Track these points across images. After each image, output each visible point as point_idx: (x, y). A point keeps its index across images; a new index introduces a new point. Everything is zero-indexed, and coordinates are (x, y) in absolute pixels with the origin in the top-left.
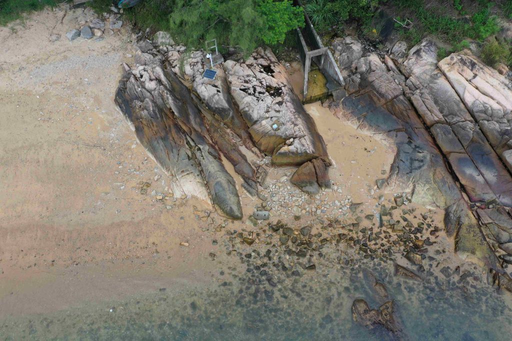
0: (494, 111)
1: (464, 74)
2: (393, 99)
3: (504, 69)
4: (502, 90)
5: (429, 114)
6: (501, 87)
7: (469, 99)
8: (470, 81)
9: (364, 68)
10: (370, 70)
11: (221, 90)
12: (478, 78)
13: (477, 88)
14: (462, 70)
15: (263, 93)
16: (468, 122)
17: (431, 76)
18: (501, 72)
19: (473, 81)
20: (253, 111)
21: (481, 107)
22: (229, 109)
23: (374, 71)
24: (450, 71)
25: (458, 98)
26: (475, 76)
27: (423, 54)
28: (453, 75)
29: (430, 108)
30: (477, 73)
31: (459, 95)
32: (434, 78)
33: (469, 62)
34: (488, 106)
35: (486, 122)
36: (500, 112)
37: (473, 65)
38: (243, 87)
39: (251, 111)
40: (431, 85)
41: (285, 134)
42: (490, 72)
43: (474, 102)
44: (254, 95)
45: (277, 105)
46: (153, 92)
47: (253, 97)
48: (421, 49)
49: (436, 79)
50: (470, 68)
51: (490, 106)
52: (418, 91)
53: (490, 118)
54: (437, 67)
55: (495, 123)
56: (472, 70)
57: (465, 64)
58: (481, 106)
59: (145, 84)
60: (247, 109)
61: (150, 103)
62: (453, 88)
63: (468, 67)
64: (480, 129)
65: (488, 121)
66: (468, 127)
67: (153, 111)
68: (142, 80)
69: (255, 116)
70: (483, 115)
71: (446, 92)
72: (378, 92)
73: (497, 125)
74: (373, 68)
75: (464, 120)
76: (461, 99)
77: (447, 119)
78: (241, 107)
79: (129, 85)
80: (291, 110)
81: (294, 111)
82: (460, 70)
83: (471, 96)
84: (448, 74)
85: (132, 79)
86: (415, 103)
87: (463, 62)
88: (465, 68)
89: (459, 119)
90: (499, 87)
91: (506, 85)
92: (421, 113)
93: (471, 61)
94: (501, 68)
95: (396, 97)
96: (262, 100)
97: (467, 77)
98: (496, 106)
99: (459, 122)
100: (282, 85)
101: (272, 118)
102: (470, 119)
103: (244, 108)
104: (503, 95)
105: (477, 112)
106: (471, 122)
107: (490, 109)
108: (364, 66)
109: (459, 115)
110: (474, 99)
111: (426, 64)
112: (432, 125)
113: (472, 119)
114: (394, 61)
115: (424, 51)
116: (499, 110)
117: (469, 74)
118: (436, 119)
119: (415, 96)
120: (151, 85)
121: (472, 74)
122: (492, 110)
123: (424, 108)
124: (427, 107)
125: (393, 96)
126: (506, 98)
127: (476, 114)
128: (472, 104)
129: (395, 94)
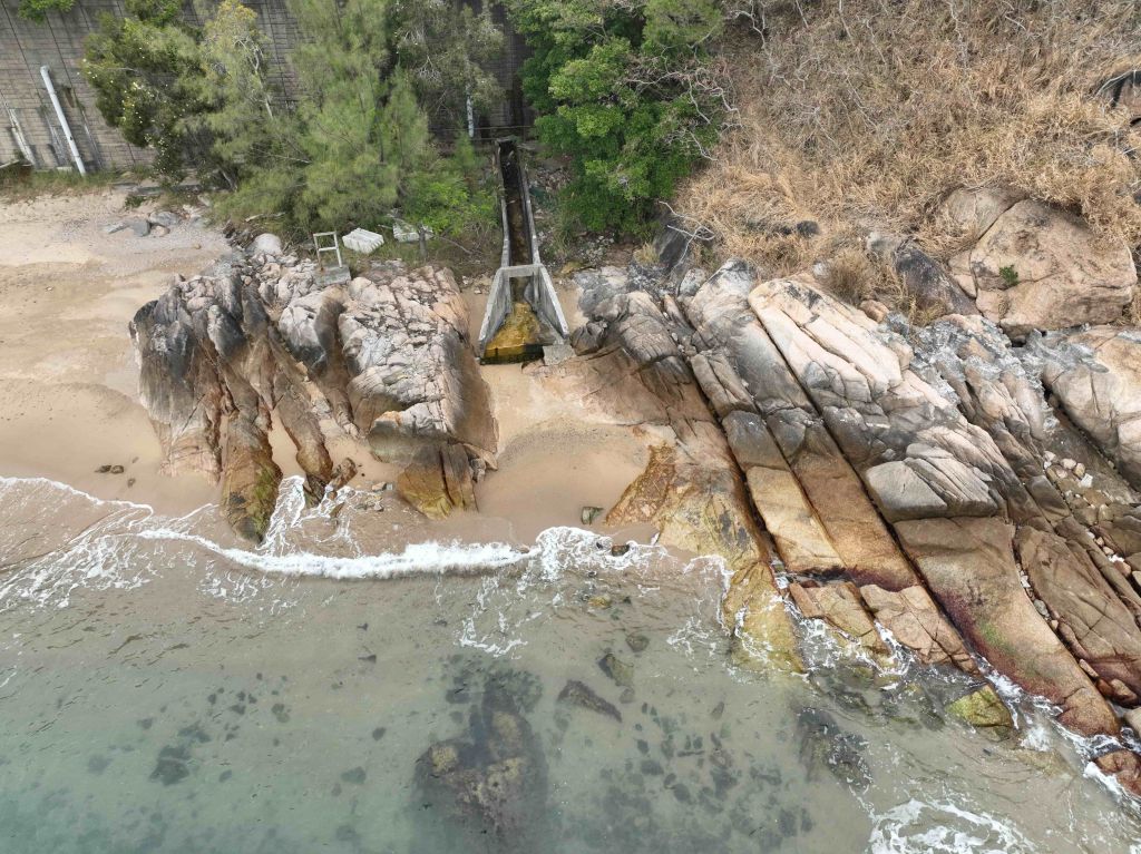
0: (848, 384)
1: (792, 313)
3: (881, 310)
4: (870, 346)
5: (721, 390)
7: (798, 360)
8: (804, 326)
9: (615, 312)
11: (315, 315)
12: (819, 321)
13: (815, 339)
14: (790, 307)
17: (734, 323)
18: (871, 316)
19: (810, 326)
20: (363, 354)
21: (822, 376)
22: (320, 348)
24: (765, 307)
25: (782, 363)
26: (815, 317)
28: (772, 316)
30: (819, 312)
32: (739, 324)
33: (805, 294)
34: (834, 372)
35: (835, 410)
36: (860, 386)
37: (813, 299)
38: (360, 316)
39: (358, 355)
40: (732, 338)
41: (405, 394)
42: (848, 313)
43: (810, 365)
45: (411, 347)
46: (194, 312)
47: (373, 332)
49: (741, 326)
50: (807, 303)
51: (840, 374)
53: (844, 402)
54: (748, 306)
55: (854, 411)
56: (810, 307)
59: (189, 301)
60: (354, 351)
63: (802, 302)
64: (825, 425)
67: (178, 340)
68: (188, 295)
69: (363, 361)
70: (827, 394)
72: (628, 349)
73: (858, 415)
75: (790, 405)
76: (786, 363)
80: (437, 356)
81: (441, 358)
83: (803, 354)
84: (763, 315)
86: (696, 369)
88: (796, 302)
89: (781, 403)
90: (862, 339)
92: (705, 387)
93: (811, 291)
94: (872, 308)
95: (661, 358)
97: (798, 318)
100: (442, 321)
101: (392, 365)
102: (803, 404)
103: (350, 348)
104: (870, 355)
106: (807, 410)
109: (784, 397)
110: (810, 360)
111: (727, 301)
112: (727, 413)
113: (809, 404)
116: (859, 382)
117: (802, 312)
118: (734, 400)
119: (698, 357)
120: (199, 303)
121: (809, 315)
122: (843, 380)
123: (710, 377)
124: (717, 378)
125: (654, 355)
126: (876, 360)
127: (812, 390)
128: (806, 371)
129: (660, 353)
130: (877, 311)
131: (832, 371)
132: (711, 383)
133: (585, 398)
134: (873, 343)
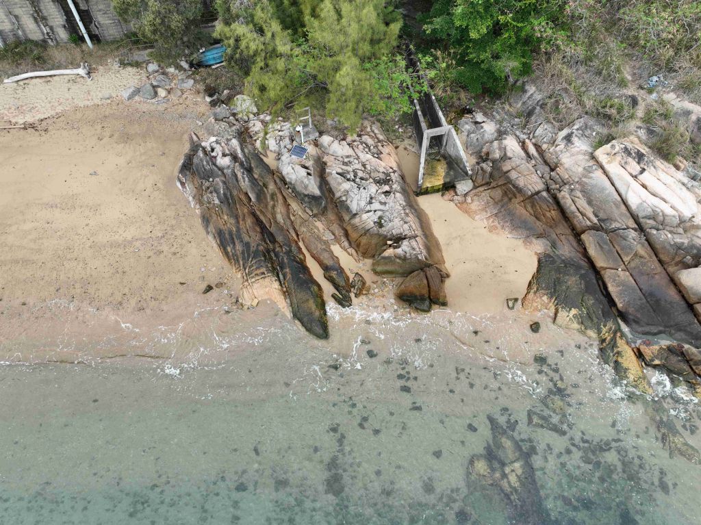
0: (666, 218)
1: (628, 167)
2: (533, 195)
3: (682, 163)
4: (678, 191)
5: (581, 217)
6: (677, 187)
7: (633, 201)
8: (636, 177)
9: (497, 155)
10: (505, 157)
11: (312, 172)
12: (645, 174)
13: (644, 186)
14: (626, 163)
15: (366, 180)
16: (631, 230)
17: (584, 169)
18: (677, 168)
19: (640, 177)
20: (351, 201)
22: (321, 197)
23: (510, 158)
24: (609, 162)
25: (619, 199)
26: (643, 170)
27: (575, 139)
28: (614, 168)
29: (581, 209)
30: (645, 167)
31: (620, 195)
32: (588, 170)
33: (635, 153)
34: (659, 211)
35: (654, 232)
36: (674, 219)
37: (640, 157)
38: (340, 171)
39: (349, 202)
40: (584, 179)
41: (390, 233)
42: (662, 166)
43: (640, 204)
44: (354, 181)
45: (383, 196)
46: (225, 171)
47: (352, 183)
48: (572, 133)
49: (590, 172)
50: (637, 160)
51: (662, 211)
52: (567, 187)
53: (661, 227)
54: (593, 157)
55: (667, 233)
56: (639, 163)
57: (629, 154)
58: (650, 210)
59: (216, 160)
60: (344, 198)
61: (221, 184)
62: (613, 184)
63: (634, 158)
64: (647, 240)
65: (658, 230)
66: (630, 237)
67: (224, 194)
68: (213, 154)
69: (354, 207)
70: (651, 222)
71: (603, 189)
72: (513, 185)
73: (669, 236)
74: (509, 154)
75: (625, 226)
76: (622, 200)
77: (603, 225)
78: (338, 195)
79: (195, 160)
80: (401, 202)
81: (404, 204)
82: (623, 162)
83: (636, 197)
84: (607, 167)
85: (201, 154)
86: (562, 202)
87: (627, 151)
88: (630, 160)
89: (618, 225)
90: (674, 187)
91: (684, 184)
92: (569, 215)
93: (639, 151)
94: (678, 163)
95: (538, 193)
96: (364, 188)
97: (632, 171)
98: (669, 211)
99: (619, 229)
100: (391, 170)
101: (375, 211)
102: (633, 227)
103: (341, 197)
104: (680, 198)
105: (643, 218)
106: (635, 230)
107: (661, 214)
108: (497, 151)
109: (620, 221)
110: (641, 201)
111: (578, 153)
112: (583, 232)
113: (636, 226)
114: (537, 146)
115: (576, 136)
116: (674, 216)
117: (634, 167)
118: (588, 223)
119: (562, 193)
120: (224, 162)
121: (638, 168)
122: (664, 215)
123: (573, 208)
124: (577, 208)
125: (534, 192)
126: (684, 201)
127: (641, 220)
128: (637, 208)
129: (537, 190)
130: (680, 164)
131: (657, 209)
132: (573, 213)
133: (488, 218)
134: (681, 189)
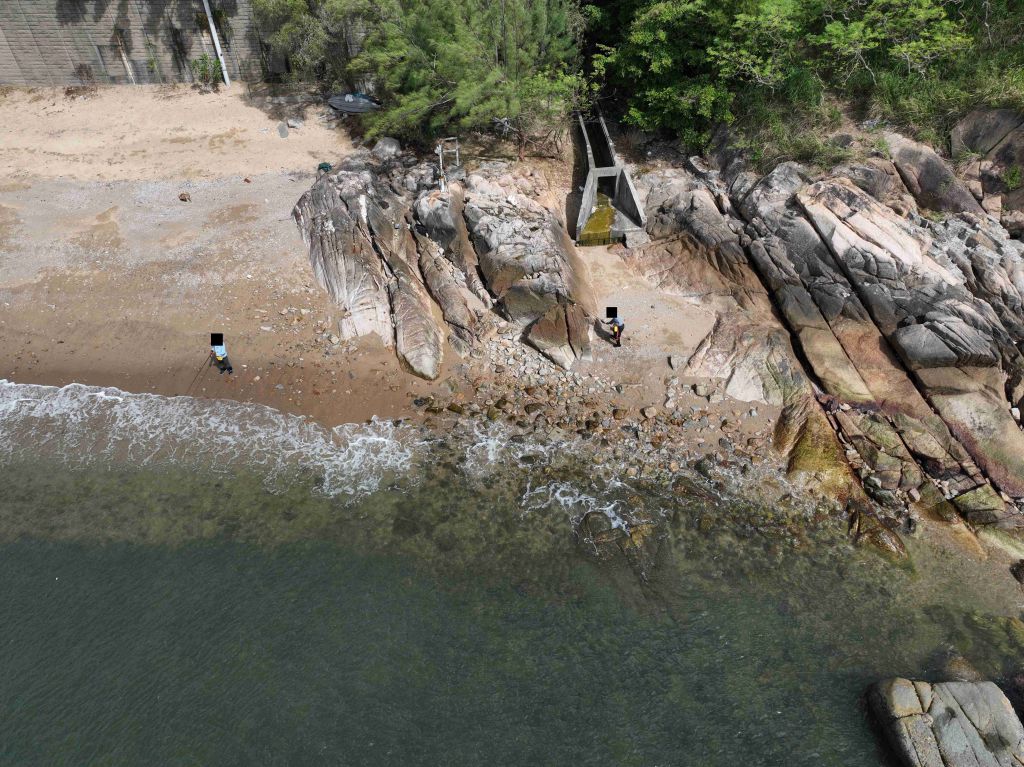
0: (881, 265)
1: (835, 209)
2: (718, 245)
3: (905, 207)
4: (898, 236)
5: (775, 268)
6: (896, 232)
7: (840, 246)
8: (844, 219)
9: (682, 206)
10: (692, 208)
11: (450, 205)
13: (853, 229)
14: (832, 204)
15: (513, 216)
16: (839, 284)
17: (784, 216)
18: (898, 212)
19: (850, 220)
20: (491, 236)
21: (860, 259)
22: (454, 230)
23: (698, 210)
24: (813, 204)
26: (854, 212)
27: (774, 183)
29: (776, 259)
31: (825, 243)
32: (788, 218)
33: (844, 194)
34: (871, 256)
35: (867, 285)
36: (890, 267)
39: (487, 236)
41: (529, 265)
43: (849, 250)
44: (497, 215)
45: (529, 231)
48: (773, 178)
49: (791, 219)
50: (847, 202)
53: (876, 279)
55: (884, 287)
56: (849, 205)
57: (838, 195)
60: (483, 232)
62: (817, 230)
63: (843, 200)
64: (859, 296)
65: (872, 283)
66: (838, 292)
69: (492, 241)
70: (863, 273)
71: (806, 237)
72: (696, 235)
73: (887, 290)
74: (697, 205)
75: (832, 281)
76: (828, 249)
77: (805, 281)
78: (477, 228)
80: (549, 238)
81: (553, 240)
83: (843, 242)
86: (755, 253)
87: (835, 192)
89: (824, 280)
90: (891, 230)
91: (904, 229)
93: (850, 192)
95: (725, 243)
96: (508, 223)
97: (839, 214)
98: (882, 256)
99: (824, 284)
101: (516, 244)
102: (842, 281)
103: (480, 230)
104: (898, 242)
105: (852, 268)
107: (873, 261)
108: (683, 203)
109: (826, 274)
110: (849, 246)
113: (845, 280)
115: (777, 180)
116: (890, 263)
117: (843, 208)
118: (785, 276)
119: (754, 242)
121: (848, 210)
122: (877, 262)
123: (767, 259)
125: (719, 241)
126: (903, 247)
128: (845, 255)
129: (724, 239)
131: (868, 255)
132: (767, 264)
133: (661, 274)
134: (901, 234)
